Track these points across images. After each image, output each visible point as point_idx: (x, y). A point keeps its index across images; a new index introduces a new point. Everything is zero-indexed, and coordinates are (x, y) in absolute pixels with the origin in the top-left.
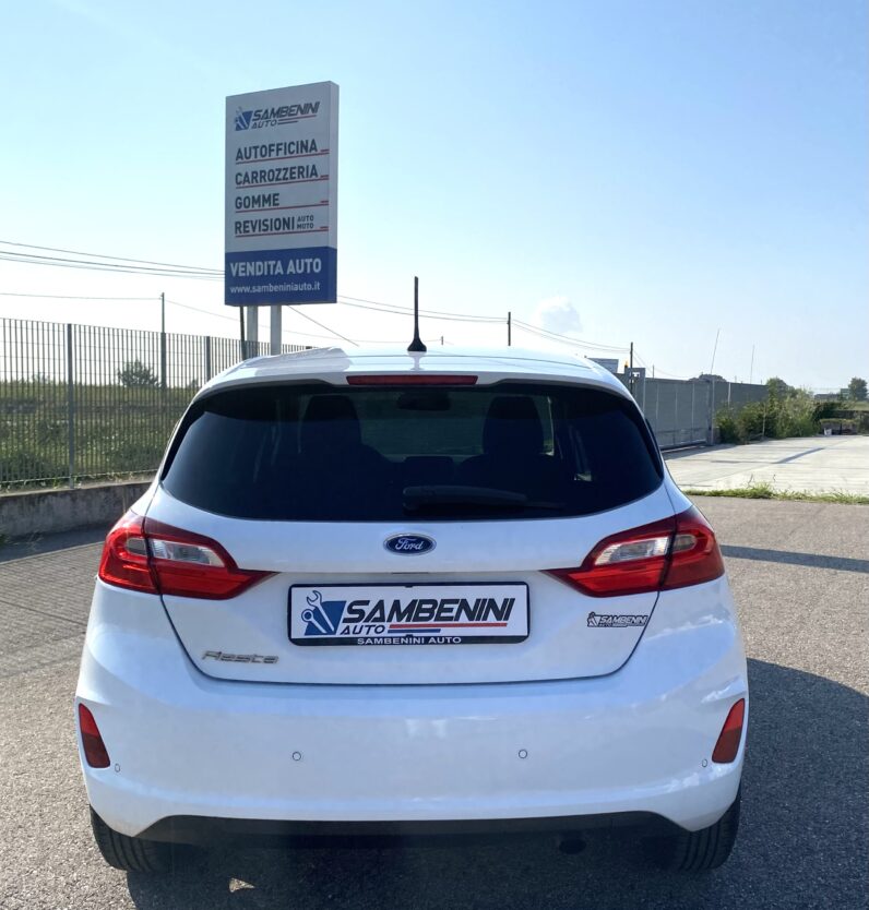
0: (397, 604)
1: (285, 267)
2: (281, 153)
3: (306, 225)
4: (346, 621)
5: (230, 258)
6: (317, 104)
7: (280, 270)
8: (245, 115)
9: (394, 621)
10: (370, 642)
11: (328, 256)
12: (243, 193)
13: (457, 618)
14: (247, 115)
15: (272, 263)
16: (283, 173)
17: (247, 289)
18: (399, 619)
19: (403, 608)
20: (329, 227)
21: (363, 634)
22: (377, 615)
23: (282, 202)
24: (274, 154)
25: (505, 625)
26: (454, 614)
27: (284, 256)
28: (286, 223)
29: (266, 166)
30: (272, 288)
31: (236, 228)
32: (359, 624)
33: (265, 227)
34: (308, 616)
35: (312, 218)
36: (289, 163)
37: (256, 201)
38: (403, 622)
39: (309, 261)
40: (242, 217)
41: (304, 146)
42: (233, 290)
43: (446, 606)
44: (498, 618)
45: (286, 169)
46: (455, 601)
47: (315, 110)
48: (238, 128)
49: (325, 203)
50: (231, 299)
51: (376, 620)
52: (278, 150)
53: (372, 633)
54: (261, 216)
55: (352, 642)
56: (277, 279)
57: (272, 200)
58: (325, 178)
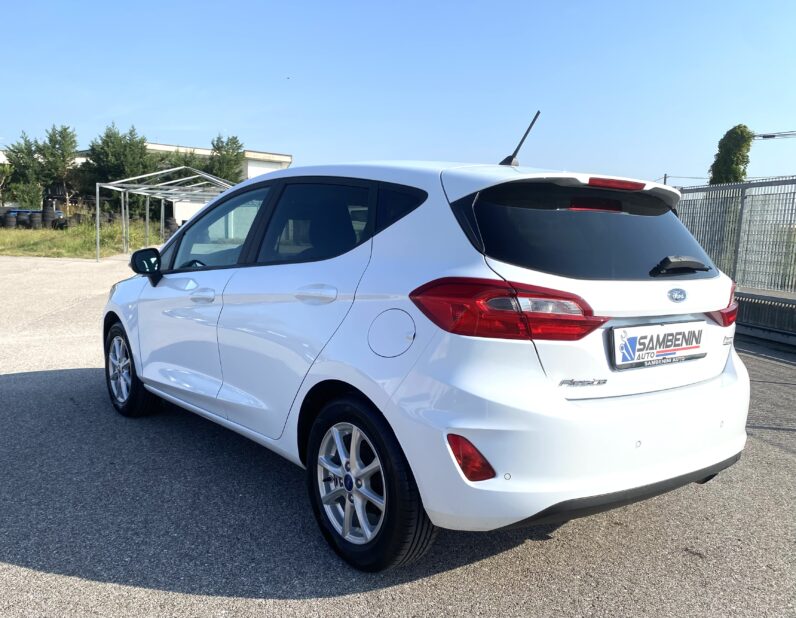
0: (658, 337)
9: (659, 348)
19: (661, 339)
22: (651, 345)
25: (700, 346)
26: (681, 342)
34: (623, 349)
38: (662, 348)
43: (677, 337)
44: (697, 342)
51: (650, 349)
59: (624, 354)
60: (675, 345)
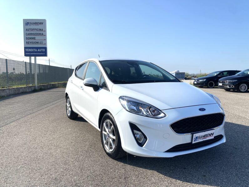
1: (37, 50)
2: (36, 30)
3: (41, 43)
5: (25, 48)
6: (43, 23)
7: (36, 50)
8: (27, 23)
11: (46, 48)
12: (28, 37)
14: (28, 23)
15: (34, 49)
16: (36, 34)
17: (29, 54)
20: (45, 44)
23: (36, 39)
24: (34, 30)
27: (37, 48)
28: (37, 43)
29: (32, 32)
30: (34, 54)
31: (26, 43)
33: (33, 43)
35: (43, 42)
36: (37, 32)
37: (30, 38)
39: (42, 49)
40: (28, 41)
41: (40, 30)
42: (26, 54)
45: (37, 33)
47: (42, 23)
48: (26, 25)
49: (45, 40)
50: (26, 55)
52: (35, 30)
54: (32, 41)
56: (36, 52)
57: (34, 38)
58: (45, 35)
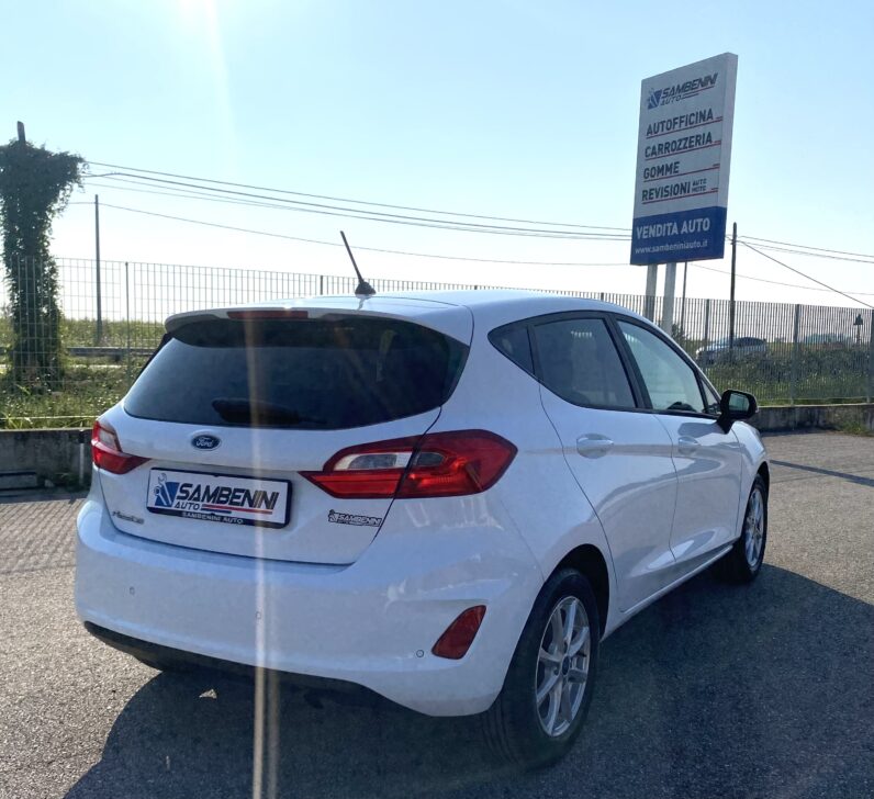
0: (208, 488)
1: (680, 228)
4: (179, 498)
6: (716, 75)
7: (675, 230)
8: (654, 95)
9: (205, 502)
10: (189, 515)
12: (651, 164)
13: (242, 504)
14: (659, 94)
15: (669, 224)
16: (683, 142)
17: (648, 249)
18: (208, 501)
19: (212, 491)
20: (716, 189)
21: (186, 510)
22: (196, 496)
24: (677, 126)
25: (271, 513)
26: (240, 501)
28: (684, 188)
30: (667, 247)
31: (643, 195)
32: (186, 501)
33: (667, 193)
34: (158, 491)
35: (705, 181)
37: (660, 170)
38: (210, 503)
39: (700, 220)
40: (648, 187)
41: (702, 117)
42: (638, 251)
43: (237, 494)
44: (267, 507)
45: (686, 139)
46: (242, 491)
47: (713, 82)
48: (650, 107)
49: (717, 167)
50: (634, 259)
51: (195, 499)
52: (681, 122)
53: (192, 510)
55: (179, 514)
56: (673, 238)
57: (673, 169)
58: (719, 143)
59: (159, 498)
60: (231, 503)
